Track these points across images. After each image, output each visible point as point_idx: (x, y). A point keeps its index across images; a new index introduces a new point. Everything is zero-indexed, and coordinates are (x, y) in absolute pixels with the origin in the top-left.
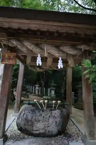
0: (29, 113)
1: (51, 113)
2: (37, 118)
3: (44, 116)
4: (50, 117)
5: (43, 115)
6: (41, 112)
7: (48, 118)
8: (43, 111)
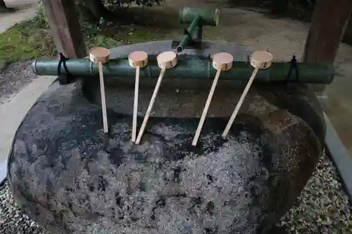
0: (31, 160)
1: (178, 171)
2: (81, 201)
3: (123, 193)
4: (161, 202)
5: (116, 184)
6: (103, 163)
7: (147, 211)
8: (116, 157)
